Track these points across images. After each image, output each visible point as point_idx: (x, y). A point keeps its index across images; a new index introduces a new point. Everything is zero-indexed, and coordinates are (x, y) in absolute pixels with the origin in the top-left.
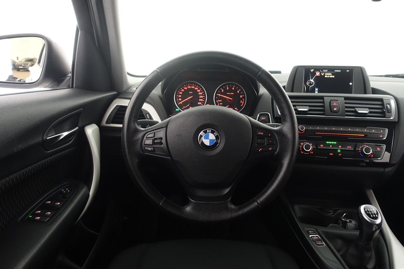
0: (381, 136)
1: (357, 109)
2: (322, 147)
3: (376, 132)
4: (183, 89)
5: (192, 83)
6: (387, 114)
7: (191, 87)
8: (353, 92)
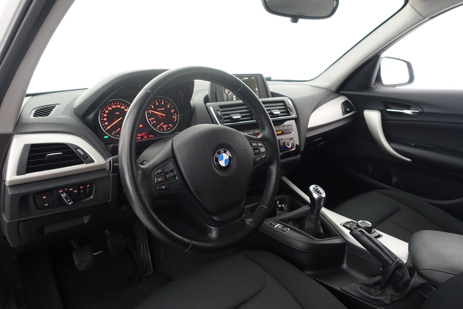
0: (291, 131)
3: (288, 128)
4: (107, 109)
5: (117, 101)
6: (291, 113)
7: (116, 107)
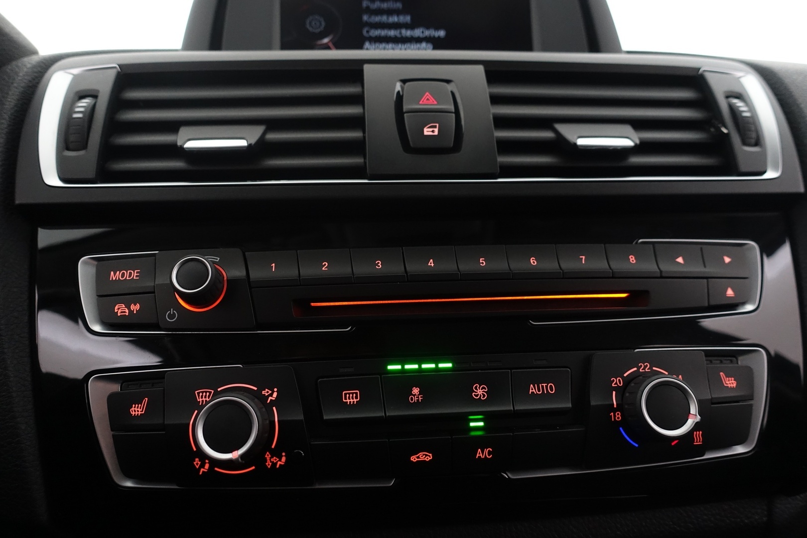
0: (730, 292)
1: (567, 130)
2: (352, 406)
3: (697, 269)
6: (744, 152)
8: (536, 36)
